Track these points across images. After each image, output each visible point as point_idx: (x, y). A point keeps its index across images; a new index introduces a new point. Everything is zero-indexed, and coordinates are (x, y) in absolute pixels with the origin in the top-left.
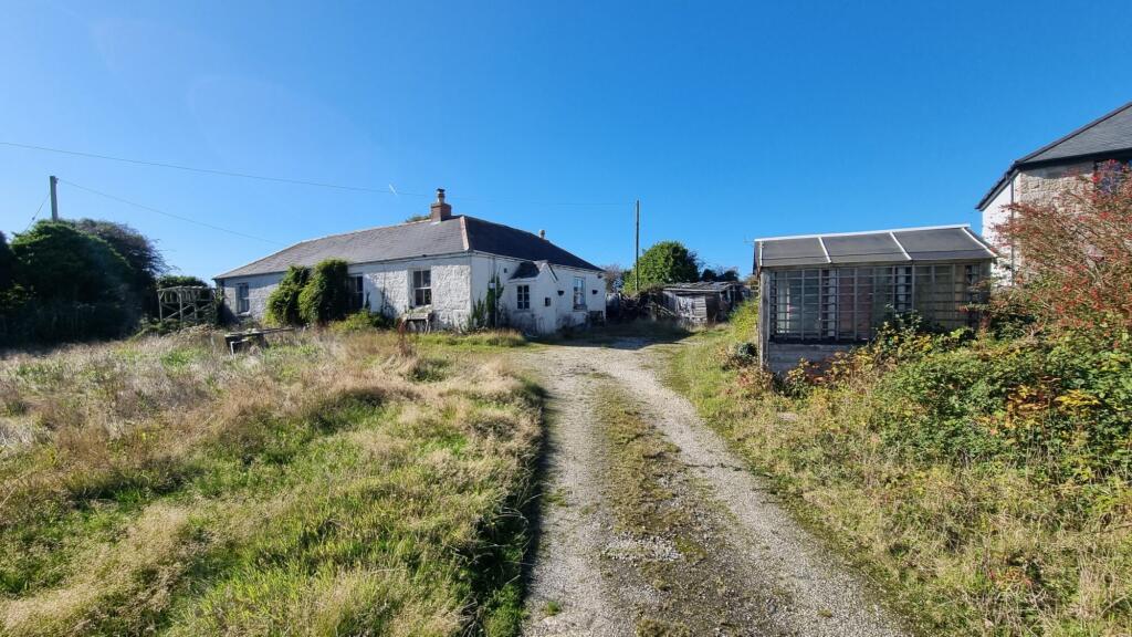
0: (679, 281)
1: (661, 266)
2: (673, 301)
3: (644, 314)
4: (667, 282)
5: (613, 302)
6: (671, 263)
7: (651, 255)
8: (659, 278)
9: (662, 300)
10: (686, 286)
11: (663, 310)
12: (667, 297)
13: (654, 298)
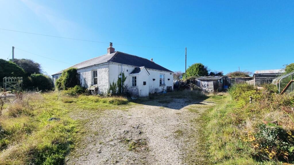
0: (201, 76)
1: (195, 71)
2: (200, 83)
3: (188, 88)
4: (197, 76)
5: (176, 83)
6: (198, 70)
7: (192, 68)
8: (194, 75)
9: (195, 82)
10: (204, 77)
11: (195, 86)
12: (197, 81)
13: (192, 82)
